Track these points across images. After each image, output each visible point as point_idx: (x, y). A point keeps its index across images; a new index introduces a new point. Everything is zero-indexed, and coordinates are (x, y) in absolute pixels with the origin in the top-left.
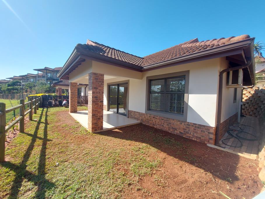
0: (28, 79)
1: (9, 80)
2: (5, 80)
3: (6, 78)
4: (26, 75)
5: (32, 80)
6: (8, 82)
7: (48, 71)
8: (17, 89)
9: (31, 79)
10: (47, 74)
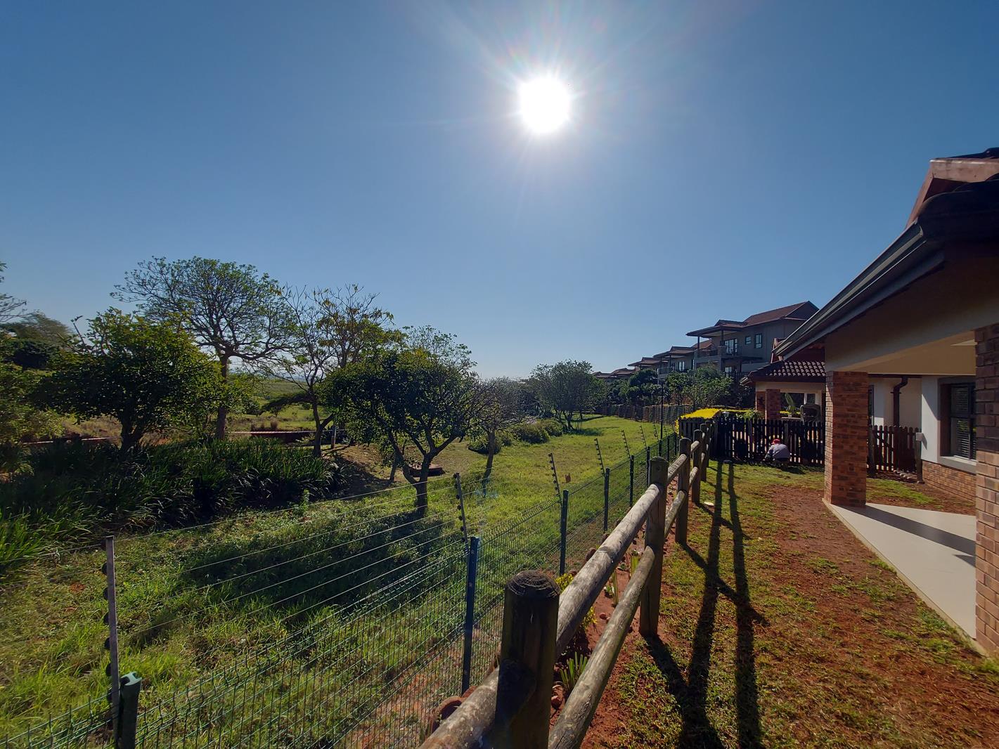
0: (672, 362)
1: (633, 368)
2: (625, 370)
3: (629, 365)
4: (668, 354)
5: (682, 365)
6: (631, 375)
7: (725, 333)
8: (647, 394)
9: (680, 363)
10: (722, 343)
